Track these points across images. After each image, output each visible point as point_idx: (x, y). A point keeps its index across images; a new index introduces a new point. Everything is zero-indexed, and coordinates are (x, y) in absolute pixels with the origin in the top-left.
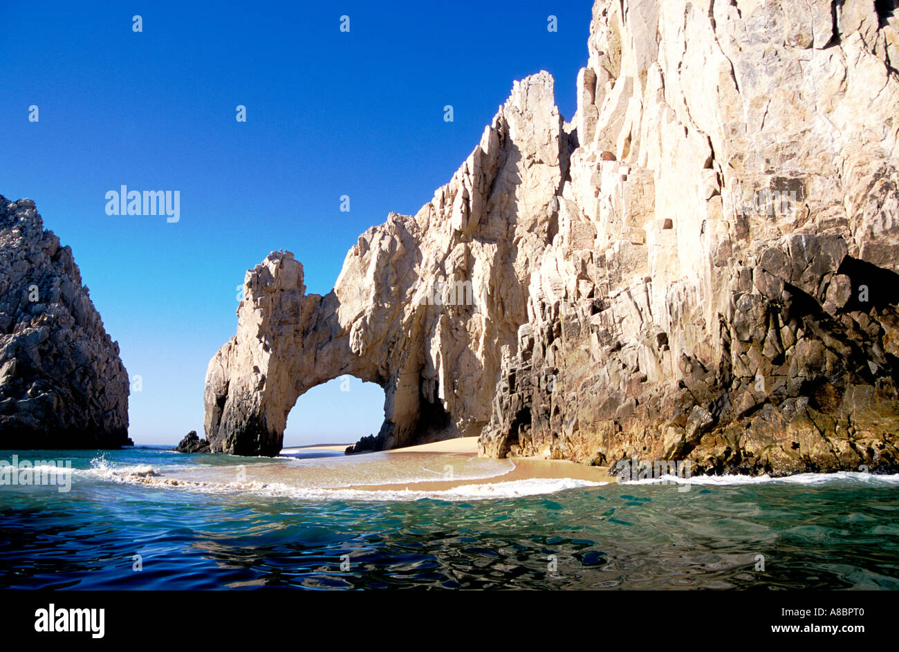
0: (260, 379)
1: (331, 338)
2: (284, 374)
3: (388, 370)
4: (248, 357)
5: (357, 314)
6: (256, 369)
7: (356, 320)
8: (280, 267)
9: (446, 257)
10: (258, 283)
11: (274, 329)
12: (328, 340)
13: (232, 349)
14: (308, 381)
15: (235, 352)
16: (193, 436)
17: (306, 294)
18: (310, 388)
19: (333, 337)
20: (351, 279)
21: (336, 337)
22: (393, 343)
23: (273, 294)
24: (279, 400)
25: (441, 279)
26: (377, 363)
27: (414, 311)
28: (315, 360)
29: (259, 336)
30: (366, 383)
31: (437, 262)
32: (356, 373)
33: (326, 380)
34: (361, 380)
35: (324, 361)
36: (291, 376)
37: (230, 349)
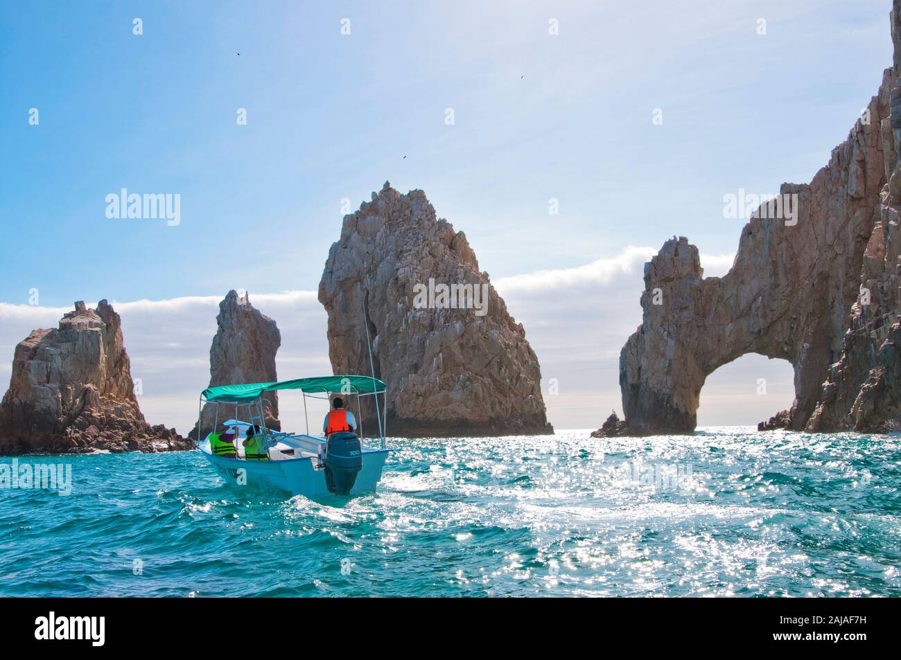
0: (667, 365)
1: (732, 318)
2: (690, 358)
3: (792, 345)
4: (655, 346)
5: (755, 294)
6: (663, 355)
7: (755, 299)
8: (676, 255)
9: (843, 227)
10: (656, 274)
11: (676, 316)
12: (730, 321)
13: (640, 338)
14: (714, 361)
15: (643, 341)
16: (613, 419)
17: (704, 278)
18: (717, 367)
19: (734, 317)
20: (746, 260)
21: (737, 318)
22: (795, 319)
23: (671, 283)
24: (687, 382)
25: (838, 250)
26: (781, 340)
27: (813, 285)
28: (719, 341)
29: (661, 326)
30: (772, 360)
31: (834, 233)
32: (761, 351)
33: (732, 359)
34: (767, 357)
35: (728, 341)
36: (697, 359)
37: (638, 337)
